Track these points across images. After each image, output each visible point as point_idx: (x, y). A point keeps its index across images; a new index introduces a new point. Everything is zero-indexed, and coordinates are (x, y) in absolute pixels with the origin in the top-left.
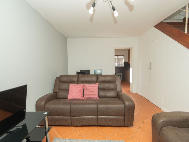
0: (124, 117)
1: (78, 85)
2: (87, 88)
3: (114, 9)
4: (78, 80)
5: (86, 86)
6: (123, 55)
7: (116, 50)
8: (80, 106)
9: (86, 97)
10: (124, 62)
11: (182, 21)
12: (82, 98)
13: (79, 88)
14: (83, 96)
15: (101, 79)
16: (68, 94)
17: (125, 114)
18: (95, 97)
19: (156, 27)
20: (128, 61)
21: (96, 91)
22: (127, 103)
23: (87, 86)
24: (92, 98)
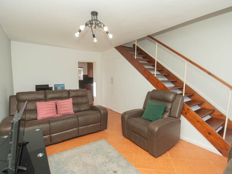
0: (101, 123)
1: (46, 102)
2: (60, 104)
3: (94, 36)
4: (46, 97)
5: (58, 102)
6: (82, 68)
7: (79, 63)
8: (60, 122)
9: (61, 113)
10: (83, 75)
11: (132, 47)
12: (56, 116)
13: (51, 105)
14: (57, 113)
15: (72, 94)
16: (37, 113)
17: (101, 120)
18: (71, 112)
19: (116, 49)
20: (87, 74)
21: (71, 105)
22: (102, 112)
23: (60, 102)
24: (67, 114)
